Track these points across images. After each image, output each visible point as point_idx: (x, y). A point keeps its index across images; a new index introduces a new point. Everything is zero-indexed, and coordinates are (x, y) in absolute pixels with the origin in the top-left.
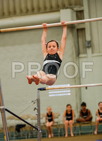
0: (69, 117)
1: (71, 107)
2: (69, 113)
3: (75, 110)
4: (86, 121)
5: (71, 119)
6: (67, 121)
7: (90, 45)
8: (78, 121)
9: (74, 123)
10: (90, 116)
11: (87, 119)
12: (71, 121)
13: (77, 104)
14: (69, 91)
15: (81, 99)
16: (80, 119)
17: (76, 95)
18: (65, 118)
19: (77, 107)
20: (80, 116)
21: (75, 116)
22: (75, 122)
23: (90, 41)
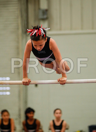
3: (16, 119)
7: (45, 17)
13: (20, 110)
14: (8, 88)
15: (26, 102)
17: (19, 96)
19: (20, 115)
21: (15, 130)
23: (47, 10)
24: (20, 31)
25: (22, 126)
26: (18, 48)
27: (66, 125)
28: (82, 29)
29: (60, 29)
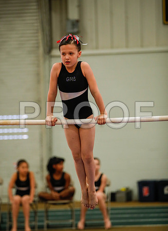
0: (24, 189)
1: (28, 167)
2: (23, 179)
3: (37, 173)
4: (62, 198)
5: (28, 192)
6: (17, 198)
7: (75, 30)
8: (43, 199)
9: (34, 201)
10: (70, 188)
11: (63, 193)
12: (26, 198)
13: (42, 160)
14: (25, 130)
15: (50, 149)
16: (46, 193)
17: (41, 141)
18: (14, 191)
20: (48, 187)
21: (36, 187)
22: (36, 199)
23: (77, 21)
24: (41, 50)
25: (45, 181)
26: (38, 74)
27: (106, 180)
28: (127, 47)
29: (97, 48)
